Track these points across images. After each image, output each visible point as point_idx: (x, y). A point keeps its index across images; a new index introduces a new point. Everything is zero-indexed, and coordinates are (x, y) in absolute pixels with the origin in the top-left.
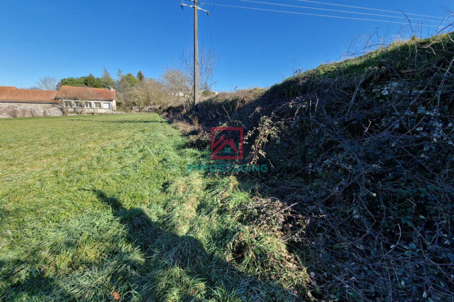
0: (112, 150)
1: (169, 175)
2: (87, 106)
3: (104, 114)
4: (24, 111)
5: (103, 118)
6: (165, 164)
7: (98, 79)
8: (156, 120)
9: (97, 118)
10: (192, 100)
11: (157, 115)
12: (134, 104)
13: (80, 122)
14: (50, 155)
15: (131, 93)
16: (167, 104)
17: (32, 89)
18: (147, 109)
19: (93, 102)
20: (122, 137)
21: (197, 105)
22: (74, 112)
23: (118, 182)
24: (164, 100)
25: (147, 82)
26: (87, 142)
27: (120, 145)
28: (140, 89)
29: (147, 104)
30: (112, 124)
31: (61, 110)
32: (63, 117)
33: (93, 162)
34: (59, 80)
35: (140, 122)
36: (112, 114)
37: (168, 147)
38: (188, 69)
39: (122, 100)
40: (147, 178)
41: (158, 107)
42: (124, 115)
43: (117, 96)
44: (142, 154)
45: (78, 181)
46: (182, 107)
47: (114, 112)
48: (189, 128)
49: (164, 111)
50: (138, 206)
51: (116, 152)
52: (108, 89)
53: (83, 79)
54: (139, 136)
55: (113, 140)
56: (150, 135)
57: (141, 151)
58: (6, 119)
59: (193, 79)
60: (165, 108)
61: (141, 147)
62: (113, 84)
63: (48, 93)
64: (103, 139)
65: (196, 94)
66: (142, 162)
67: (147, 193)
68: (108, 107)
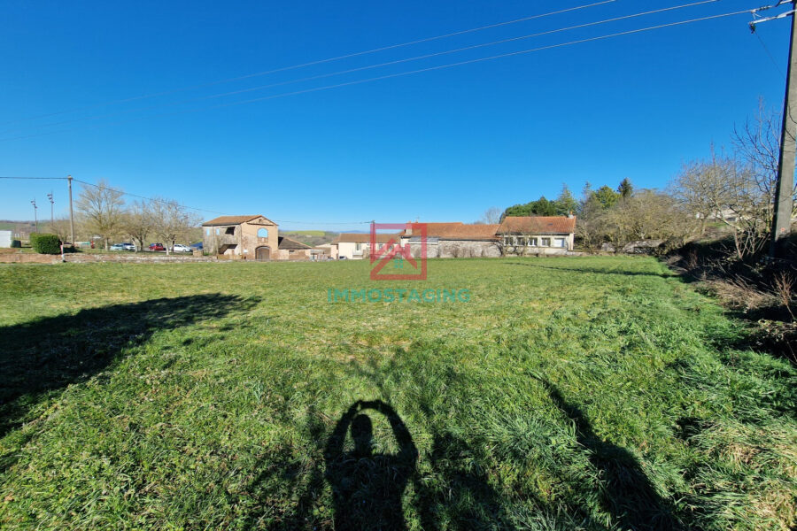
0: (569, 319)
1: (696, 404)
2: (531, 244)
3: (554, 255)
4: (465, 250)
5: (549, 263)
6: (685, 375)
7: (551, 202)
8: (651, 271)
9: (542, 262)
10: (762, 226)
11: (652, 260)
12: (607, 239)
13: (520, 267)
14: (489, 312)
15: (604, 220)
16: (681, 238)
17: (475, 223)
18: (631, 247)
19: (539, 238)
20: (584, 298)
21: (782, 240)
22: (515, 252)
23: (583, 383)
24: (674, 230)
25: (637, 198)
26: (531, 300)
27: (582, 313)
28: (622, 211)
29: (631, 238)
30: (565, 274)
31: (500, 248)
32: (500, 259)
33: (542, 333)
34: (503, 210)
35: (615, 272)
36: (566, 256)
37: (689, 336)
38: (759, 157)
39: (585, 233)
40: (640, 394)
41: (657, 243)
42: (585, 258)
43: (577, 226)
44: (625, 338)
45: (524, 360)
46: (728, 244)
47: (568, 253)
48: (754, 300)
49: (672, 252)
50: (624, 444)
51: (576, 325)
52: (564, 217)
53: (532, 206)
54: (615, 301)
55: (570, 303)
56: (640, 303)
57: (623, 332)
58: (448, 259)
59: (773, 177)
60: (677, 245)
61: (624, 325)
62: (573, 209)
63: (490, 227)
64: (553, 298)
65: (780, 213)
66: (627, 356)
67: (641, 426)
68: (560, 245)
